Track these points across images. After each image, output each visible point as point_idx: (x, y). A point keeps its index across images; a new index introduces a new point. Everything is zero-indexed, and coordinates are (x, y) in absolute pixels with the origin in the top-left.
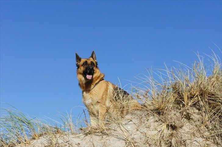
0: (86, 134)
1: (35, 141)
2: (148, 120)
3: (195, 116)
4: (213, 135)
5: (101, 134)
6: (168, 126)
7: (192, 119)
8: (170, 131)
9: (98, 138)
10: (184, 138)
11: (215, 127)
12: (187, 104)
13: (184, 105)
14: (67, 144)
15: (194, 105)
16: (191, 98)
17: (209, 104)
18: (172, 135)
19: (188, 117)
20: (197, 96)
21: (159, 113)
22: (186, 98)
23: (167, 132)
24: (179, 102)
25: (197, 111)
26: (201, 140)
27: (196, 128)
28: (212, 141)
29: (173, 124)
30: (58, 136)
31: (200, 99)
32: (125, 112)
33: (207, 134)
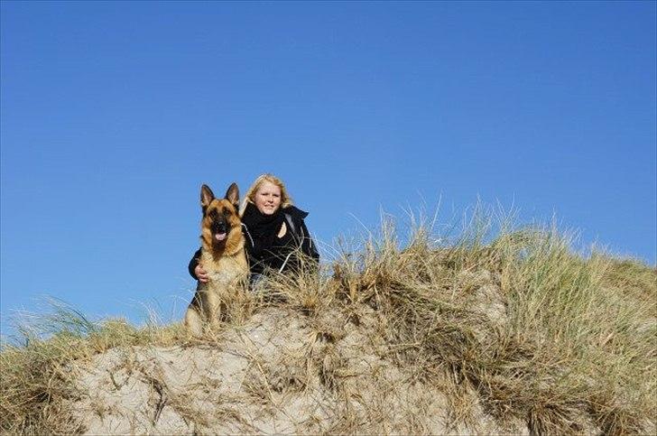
0: (185, 347)
1: (100, 356)
2: (287, 326)
3: (368, 320)
4: (393, 350)
5: (209, 347)
6: (319, 335)
7: (363, 324)
8: (323, 344)
9: (203, 353)
10: (346, 356)
11: (398, 338)
12: (356, 299)
13: (349, 301)
14: (152, 363)
15: (367, 301)
16: (364, 288)
17: (392, 299)
18: (325, 351)
19: (356, 321)
20: (373, 286)
21: (307, 313)
22: (353, 290)
23: (319, 346)
24: (342, 296)
25: (372, 311)
26: (373, 358)
27: (367, 339)
28: (391, 361)
29: (329, 332)
30: (137, 348)
31: (376, 291)
32: (250, 310)
33: (383, 349)
